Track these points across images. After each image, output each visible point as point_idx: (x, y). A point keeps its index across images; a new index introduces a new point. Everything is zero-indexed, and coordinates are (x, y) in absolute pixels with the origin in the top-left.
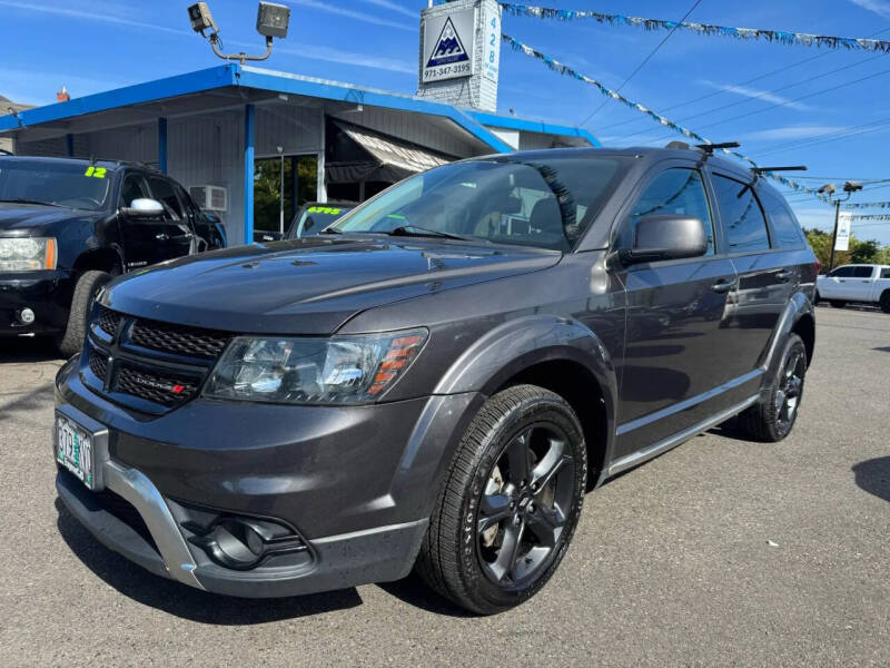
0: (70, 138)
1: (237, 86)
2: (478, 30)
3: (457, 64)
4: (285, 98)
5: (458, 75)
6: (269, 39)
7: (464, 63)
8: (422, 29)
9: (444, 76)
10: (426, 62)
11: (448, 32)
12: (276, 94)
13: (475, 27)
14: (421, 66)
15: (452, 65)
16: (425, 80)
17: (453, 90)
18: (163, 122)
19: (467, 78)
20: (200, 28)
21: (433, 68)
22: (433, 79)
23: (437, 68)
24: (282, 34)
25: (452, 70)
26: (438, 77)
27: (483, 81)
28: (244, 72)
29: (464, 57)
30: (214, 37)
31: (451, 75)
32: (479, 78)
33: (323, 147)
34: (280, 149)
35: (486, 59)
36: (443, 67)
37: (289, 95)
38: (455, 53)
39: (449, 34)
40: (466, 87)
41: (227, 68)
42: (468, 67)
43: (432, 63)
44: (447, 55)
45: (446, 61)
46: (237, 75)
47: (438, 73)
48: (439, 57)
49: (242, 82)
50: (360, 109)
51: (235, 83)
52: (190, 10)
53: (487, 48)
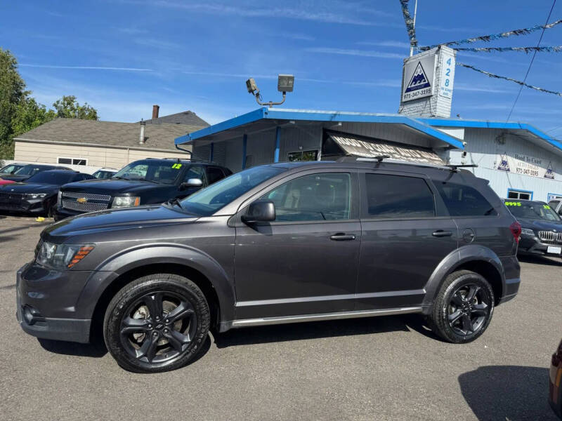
0: (212, 144)
1: (266, 119)
2: (438, 67)
3: (423, 89)
4: (294, 123)
5: (424, 96)
6: (284, 93)
7: (428, 88)
8: (404, 70)
9: (415, 97)
10: (405, 90)
11: (419, 70)
12: (288, 121)
13: (435, 66)
14: (402, 92)
15: (420, 90)
16: (404, 100)
17: (420, 105)
18: (245, 137)
19: (429, 97)
20: (251, 91)
21: (409, 93)
22: (409, 99)
23: (411, 93)
24: (291, 90)
25: (420, 93)
26: (412, 98)
27: (440, 99)
28: (270, 111)
29: (428, 85)
30: (258, 95)
31: (420, 96)
32: (437, 97)
33: (321, 146)
34: (301, 148)
35: (442, 84)
36: (415, 92)
37: (295, 121)
38: (422, 83)
39: (419, 72)
40: (428, 103)
41: (261, 110)
42: (430, 91)
43: (409, 90)
44: (418, 84)
45: (417, 88)
46: (266, 113)
47: (412, 95)
48: (413, 86)
49: (268, 117)
50: (340, 124)
51: (264, 117)
52: (247, 82)
53: (443, 78)
